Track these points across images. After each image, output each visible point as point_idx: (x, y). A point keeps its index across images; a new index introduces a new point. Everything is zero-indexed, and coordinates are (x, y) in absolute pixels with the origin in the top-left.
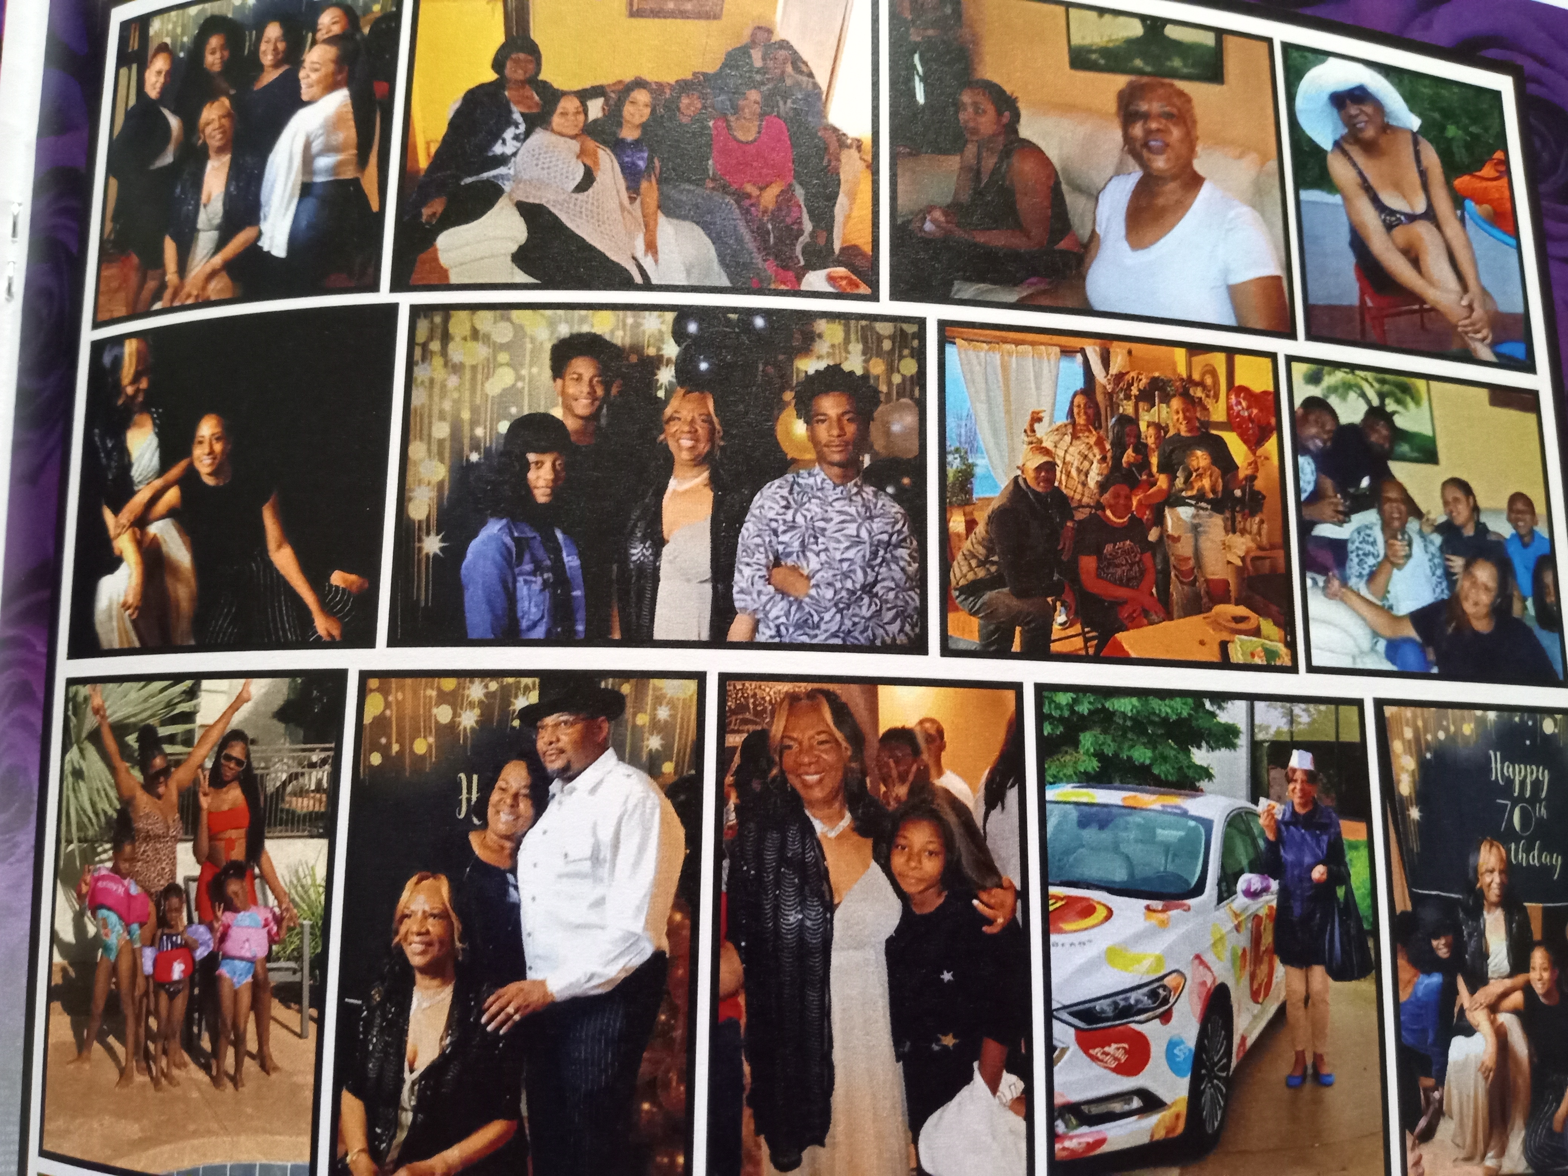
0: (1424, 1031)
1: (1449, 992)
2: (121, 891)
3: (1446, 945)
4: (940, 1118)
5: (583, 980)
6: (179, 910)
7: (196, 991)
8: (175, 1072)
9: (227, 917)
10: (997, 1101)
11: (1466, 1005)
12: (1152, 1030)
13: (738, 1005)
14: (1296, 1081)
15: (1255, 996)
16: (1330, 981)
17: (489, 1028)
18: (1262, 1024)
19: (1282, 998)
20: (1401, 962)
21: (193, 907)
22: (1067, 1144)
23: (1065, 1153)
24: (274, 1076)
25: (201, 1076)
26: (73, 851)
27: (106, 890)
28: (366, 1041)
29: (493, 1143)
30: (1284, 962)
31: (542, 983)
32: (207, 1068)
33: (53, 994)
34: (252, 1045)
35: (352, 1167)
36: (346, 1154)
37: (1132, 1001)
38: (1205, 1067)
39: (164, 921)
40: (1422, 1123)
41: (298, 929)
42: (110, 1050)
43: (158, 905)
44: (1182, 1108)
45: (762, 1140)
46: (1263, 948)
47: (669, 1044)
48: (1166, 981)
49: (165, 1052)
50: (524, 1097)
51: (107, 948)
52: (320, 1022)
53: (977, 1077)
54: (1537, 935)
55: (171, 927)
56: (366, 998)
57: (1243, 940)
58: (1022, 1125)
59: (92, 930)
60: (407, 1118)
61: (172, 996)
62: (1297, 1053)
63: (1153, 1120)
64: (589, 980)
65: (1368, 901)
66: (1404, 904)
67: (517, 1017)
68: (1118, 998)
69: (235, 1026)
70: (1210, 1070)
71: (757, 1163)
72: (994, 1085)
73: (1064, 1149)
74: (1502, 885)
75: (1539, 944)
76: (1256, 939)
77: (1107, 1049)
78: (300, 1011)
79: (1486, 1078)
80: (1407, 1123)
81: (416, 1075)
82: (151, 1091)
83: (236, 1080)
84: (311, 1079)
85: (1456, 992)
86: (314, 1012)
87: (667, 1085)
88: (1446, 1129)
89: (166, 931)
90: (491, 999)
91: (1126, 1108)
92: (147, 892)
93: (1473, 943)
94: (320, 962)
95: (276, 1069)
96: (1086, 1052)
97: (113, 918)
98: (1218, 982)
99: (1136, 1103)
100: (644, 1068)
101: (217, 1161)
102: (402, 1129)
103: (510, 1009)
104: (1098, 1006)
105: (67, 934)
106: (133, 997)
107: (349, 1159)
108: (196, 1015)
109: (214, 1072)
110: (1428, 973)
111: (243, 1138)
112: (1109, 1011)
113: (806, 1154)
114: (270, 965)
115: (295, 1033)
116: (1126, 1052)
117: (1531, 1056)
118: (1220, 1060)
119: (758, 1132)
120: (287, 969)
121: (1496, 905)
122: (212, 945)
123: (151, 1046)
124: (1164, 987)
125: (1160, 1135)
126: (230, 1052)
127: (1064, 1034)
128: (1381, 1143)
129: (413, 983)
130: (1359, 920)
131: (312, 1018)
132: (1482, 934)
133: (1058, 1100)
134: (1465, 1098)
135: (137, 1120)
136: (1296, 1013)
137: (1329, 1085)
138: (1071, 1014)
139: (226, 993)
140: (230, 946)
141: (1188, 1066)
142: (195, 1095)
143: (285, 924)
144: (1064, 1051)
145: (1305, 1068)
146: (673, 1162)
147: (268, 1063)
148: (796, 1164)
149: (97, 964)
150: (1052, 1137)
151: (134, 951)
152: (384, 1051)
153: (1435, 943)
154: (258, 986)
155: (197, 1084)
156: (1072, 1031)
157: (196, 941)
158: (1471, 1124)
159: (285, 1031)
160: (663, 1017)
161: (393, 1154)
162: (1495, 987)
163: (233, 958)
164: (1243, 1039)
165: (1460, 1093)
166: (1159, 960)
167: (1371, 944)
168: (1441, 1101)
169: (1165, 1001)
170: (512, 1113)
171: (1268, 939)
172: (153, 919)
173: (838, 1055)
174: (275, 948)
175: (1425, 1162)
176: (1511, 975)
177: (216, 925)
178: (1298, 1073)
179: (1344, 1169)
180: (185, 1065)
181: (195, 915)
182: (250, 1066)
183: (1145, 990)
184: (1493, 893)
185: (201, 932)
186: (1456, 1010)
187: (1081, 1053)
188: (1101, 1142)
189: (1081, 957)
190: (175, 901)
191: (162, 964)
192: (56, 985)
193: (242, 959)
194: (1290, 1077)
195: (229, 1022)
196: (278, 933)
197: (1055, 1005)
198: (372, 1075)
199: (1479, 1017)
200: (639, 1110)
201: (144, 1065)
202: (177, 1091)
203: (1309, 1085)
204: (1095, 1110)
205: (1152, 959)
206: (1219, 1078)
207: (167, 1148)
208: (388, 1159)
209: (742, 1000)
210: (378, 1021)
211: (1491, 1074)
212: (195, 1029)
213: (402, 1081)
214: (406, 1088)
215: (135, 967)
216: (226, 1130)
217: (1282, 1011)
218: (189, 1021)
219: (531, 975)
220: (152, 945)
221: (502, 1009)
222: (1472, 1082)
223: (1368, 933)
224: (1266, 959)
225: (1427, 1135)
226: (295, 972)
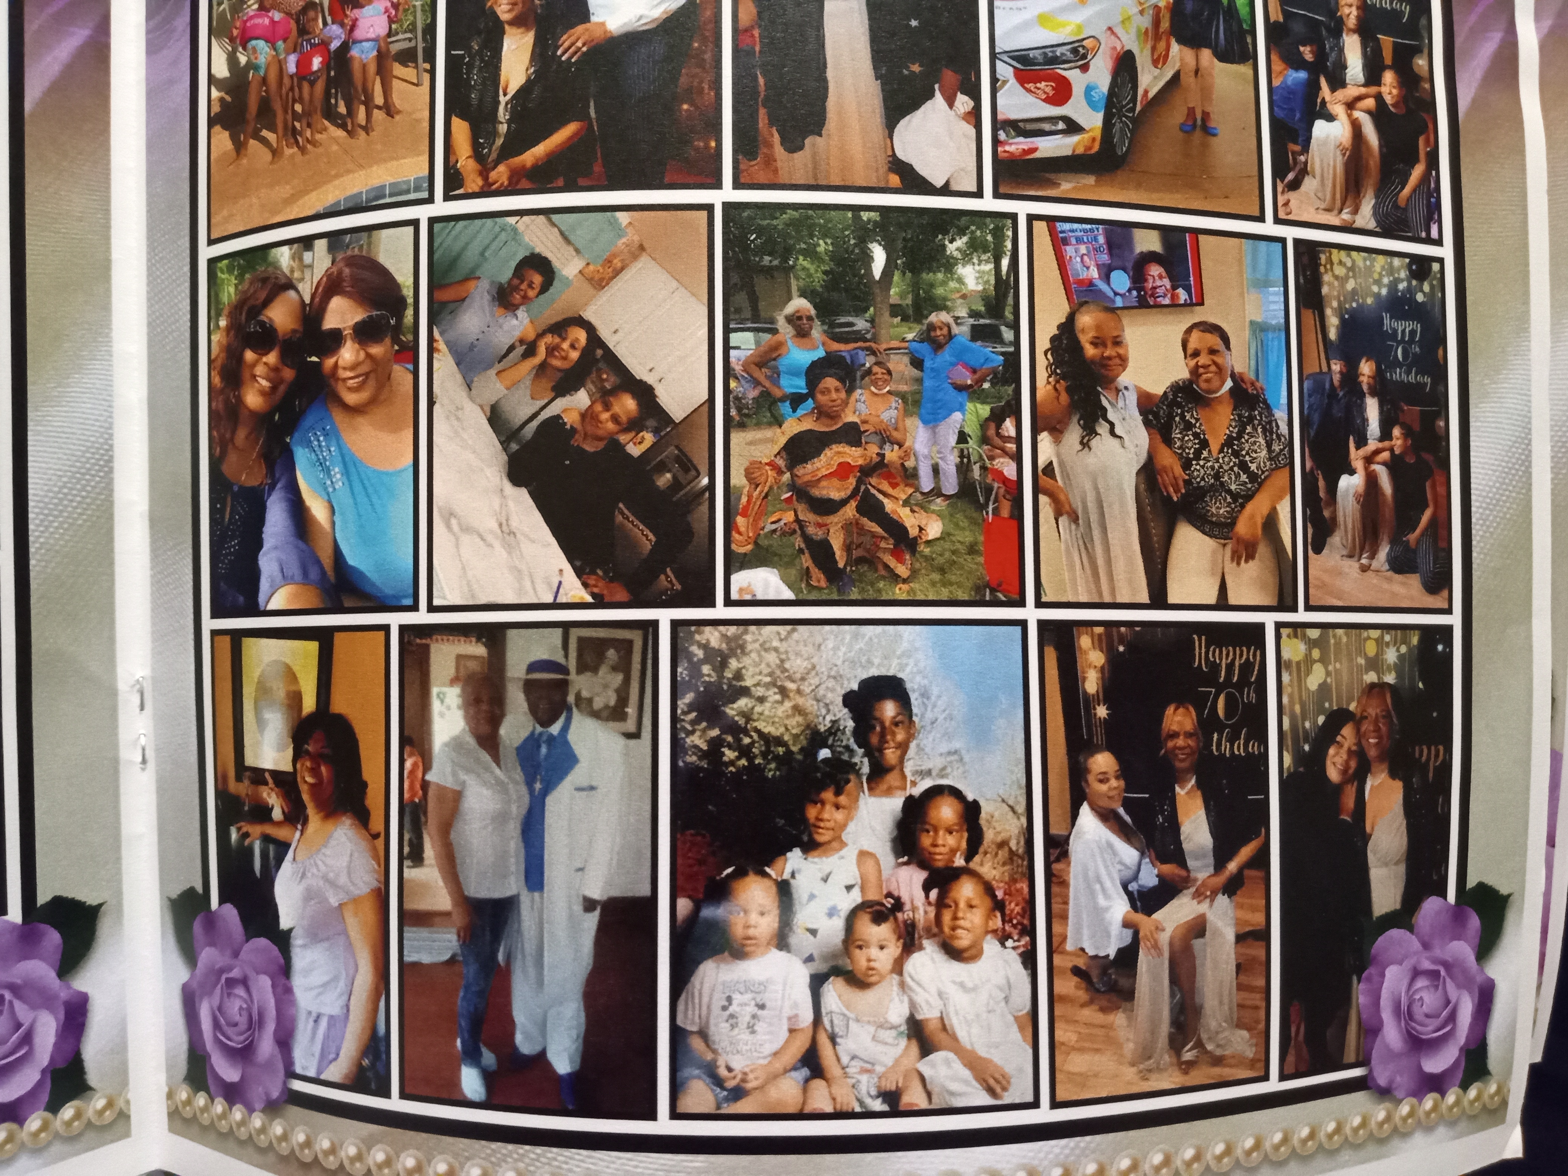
0: (1292, 110)
1: (1313, 87)
2: (267, 21)
3: (1311, 52)
4: (910, 121)
5: (634, 20)
6: (316, 19)
7: (332, 73)
8: (318, 136)
9: (356, 13)
10: (953, 113)
11: (1327, 99)
12: (1073, 75)
13: (753, 36)
14: (1188, 128)
15: (1155, 63)
16: (1216, 60)
17: (563, 58)
18: (1161, 84)
19: (1177, 68)
20: (1274, 57)
21: (327, 13)
22: (1007, 148)
23: (1006, 155)
24: (397, 118)
25: (340, 133)
26: (224, 9)
27: (256, 26)
28: (469, 79)
29: (570, 138)
30: (1179, 41)
31: (603, 24)
32: (343, 126)
33: (212, 122)
34: (379, 100)
35: (461, 170)
36: (457, 162)
37: (1058, 54)
38: (1116, 108)
39: (303, 31)
40: (1291, 176)
41: (412, 9)
42: (264, 141)
43: (298, 22)
44: (1098, 134)
45: (774, 130)
46: (1161, 30)
47: (701, 64)
48: (1085, 43)
49: (309, 125)
50: (592, 104)
51: (256, 68)
52: (432, 72)
53: (938, 94)
54: (1388, 60)
55: (308, 33)
56: (468, 49)
57: (1146, 22)
58: (972, 131)
59: (243, 59)
60: (503, 128)
61: (312, 84)
62: (1189, 109)
63: (1075, 139)
64: (639, 20)
65: (1247, 9)
66: (1276, 15)
67: (584, 49)
68: (1047, 50)
69: (365, 90)
70: (1120, 110)
71: (770, 146)
72: (951, 103)
73: (1005, 151)
74: (1358, 18)
75: (1389, 67)
76: (1156, 22)
77: (1038, 85)
78: (416, 67)
79: (1344, 155)
80: (1279, 172)
81: (508, 97)
82: (299, 157)
83: (367, 129)
84: (426, 114)
85: (1319, 88)
86: (427, 66)
87: (701, 91)
88: (1309, 184)
89: (306, 37)
90: (565, 37)
91: (1054, 128)
92: (288, 14)
93: (1334, 55)
94: (430, 30)
95: (399, 112)
96: (1022, 86)
97: (261, 44)
98: (1126, 48)
99: (1061, 126)
100: (683, 81)
101: (355, 191)
102: (500, 137)
103: (579, 44)
104: (1032, 54)
105: (221, 70)
106: (281, 97)
107: (459, 165)
108: (333, 91)
109: (349, 128)
110: (1297, 69)
111: (375, 168)
112: (1040, 59)
113: (808, 141)
114: (390, 40)
115: (413, 84)
116: (1054, 89)
117: (1381, 146)
118: (1128, 104)
119: (771, 124)
120: (405, 39)
121: (1354, 31)
122: (343, 36)
123: (297, 125)
124: (1084, 47)
125: (1080, 151)
126: (362, 109)
127: (1005, 71)
128: (1257, 184)
129: (503, 33)
130: (1240, 22)
131: (426, 71)
132: (1341, 50)
133: (1000, 117)
134: (1325, 165)
135: (287, 183)
136: (1188, 80)
137: (1215, 135)
138: (1010, 57)
139: (356, 67)
140: (359, 34)
141: (1102, 104)
142: (335, 148)
143: (401, 8)
144: (1005, 82)
145: (1195, 120)
146: (707, 147)
147: (392, 109)
148: (801, 148)
149: (249, 83)
150: (996, 142)
151: (280, 61)
152: (484, 83)
153: (1302, 49)
154: (382, 57)
155: (335, 140)
156: (1011, 69)
157: (331, 37)
158: (1330, 185)
159: (405, 84)
160: (696, 45)
161: (494, 156)
162: (1352, 91)
163: (361, 41)
164: (1146, 92)
165: (1322, 161)
166: (1079, 28)
167: (1249, 40)
168: (1306, 163)
169: (1084, 57)
170: (583, 116)
171: (1165, 25)
172: (294, 32)
173: (830, 74)
174: (394, 26)
175: (1292, 204)
176: (1364, 86)
177: (346, 21)
178: (1190, 123)
179: (1226, 197)
180: (325, 129)
181: (329, 19)
182: (378, 115)
183: (1069, 47)
184: (1352, 22)
185: (335, 30)
186: (1319, 100)
187: (1018, 86)
188: (1034, 150)
189: (1018, 18)
190: (312, 14)
191: (303, 63)
192: (216, 114)
193: (368, 40)
194: (1182, 124)
195: (360, 89)
196: (396, 15)
197: (997, 50)
198: (475, 102)
199: (1338, 110)
200: (680, 110)
201: (292, 140)
202: (320, 150)
203: (1198, 134)
204: (1029, 127)
205: (1073, 26)
206: (1127, 117)
207: (314, 193)
208: (490, 160)
209: (756, 33)
210: (477, 63)
211: (1348, 153)
212: (333, 101)
213: (498, 102)
214: (501, 108)
215: (281, 70)
216: (361, 167)
217: (1176, 77)
218: (327, 95)
219: (594, 19)
220: (295, 51)
221: (573, 44)
222: (1331, 155)
223: (1247, 31)
224: (1164, 38)
225: (1294, 186)
226: (410, 40)
